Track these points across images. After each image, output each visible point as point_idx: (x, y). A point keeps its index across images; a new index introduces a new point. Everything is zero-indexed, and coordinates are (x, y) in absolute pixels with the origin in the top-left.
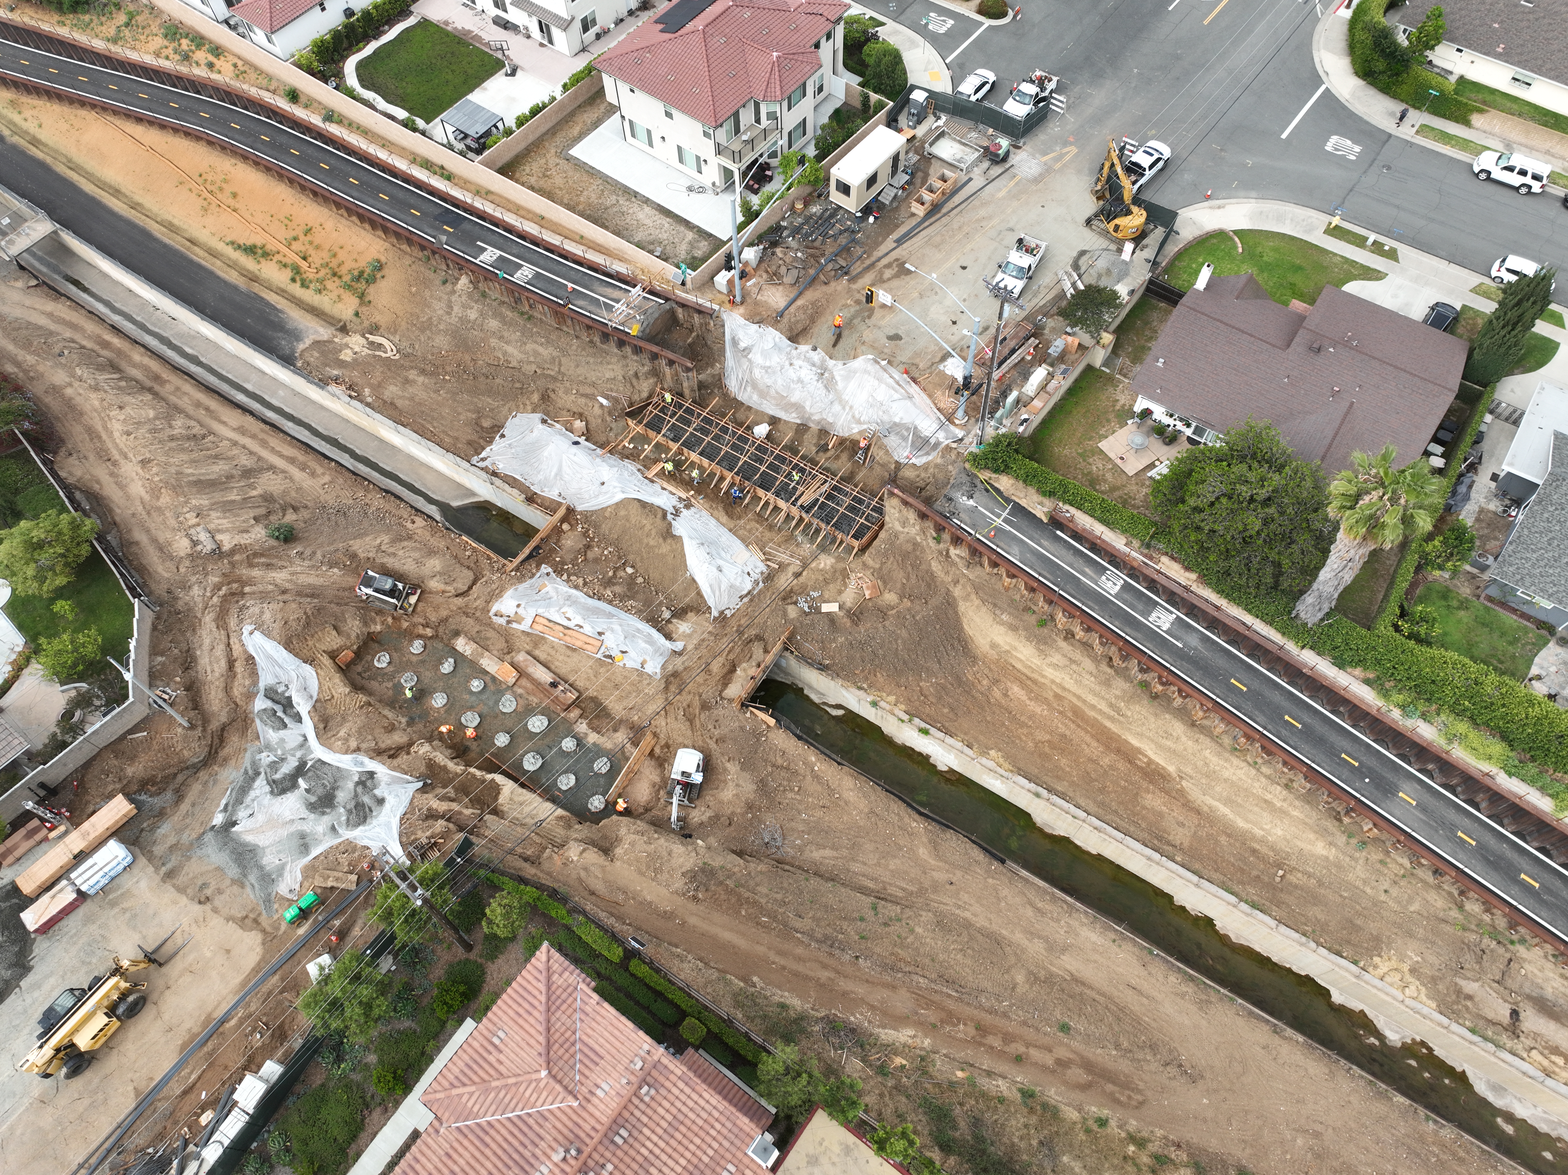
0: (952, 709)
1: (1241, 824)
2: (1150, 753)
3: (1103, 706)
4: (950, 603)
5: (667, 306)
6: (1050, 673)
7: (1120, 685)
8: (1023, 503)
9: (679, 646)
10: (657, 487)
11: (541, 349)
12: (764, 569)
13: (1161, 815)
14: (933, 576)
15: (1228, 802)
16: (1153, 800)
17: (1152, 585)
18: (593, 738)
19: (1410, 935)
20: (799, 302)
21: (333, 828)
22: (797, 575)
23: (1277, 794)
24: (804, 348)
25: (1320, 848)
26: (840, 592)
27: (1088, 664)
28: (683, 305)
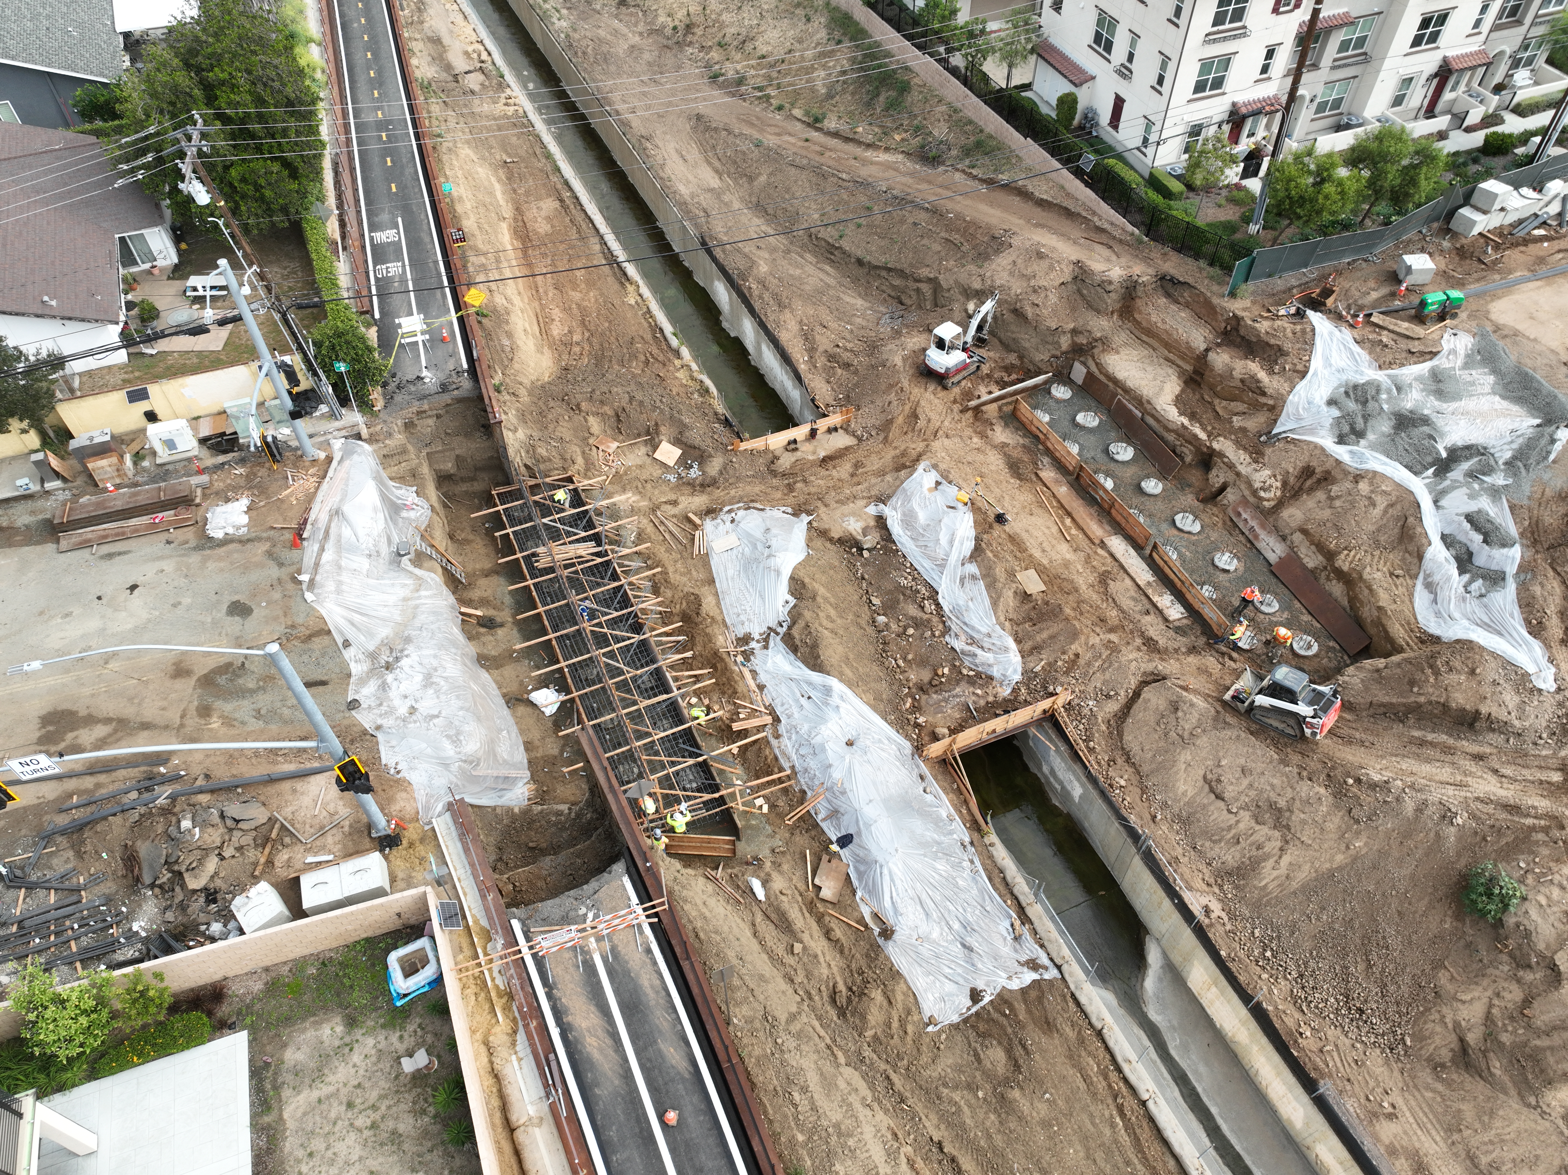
12: (709, 520)
21: (1399, 389)
25: (465, 151)
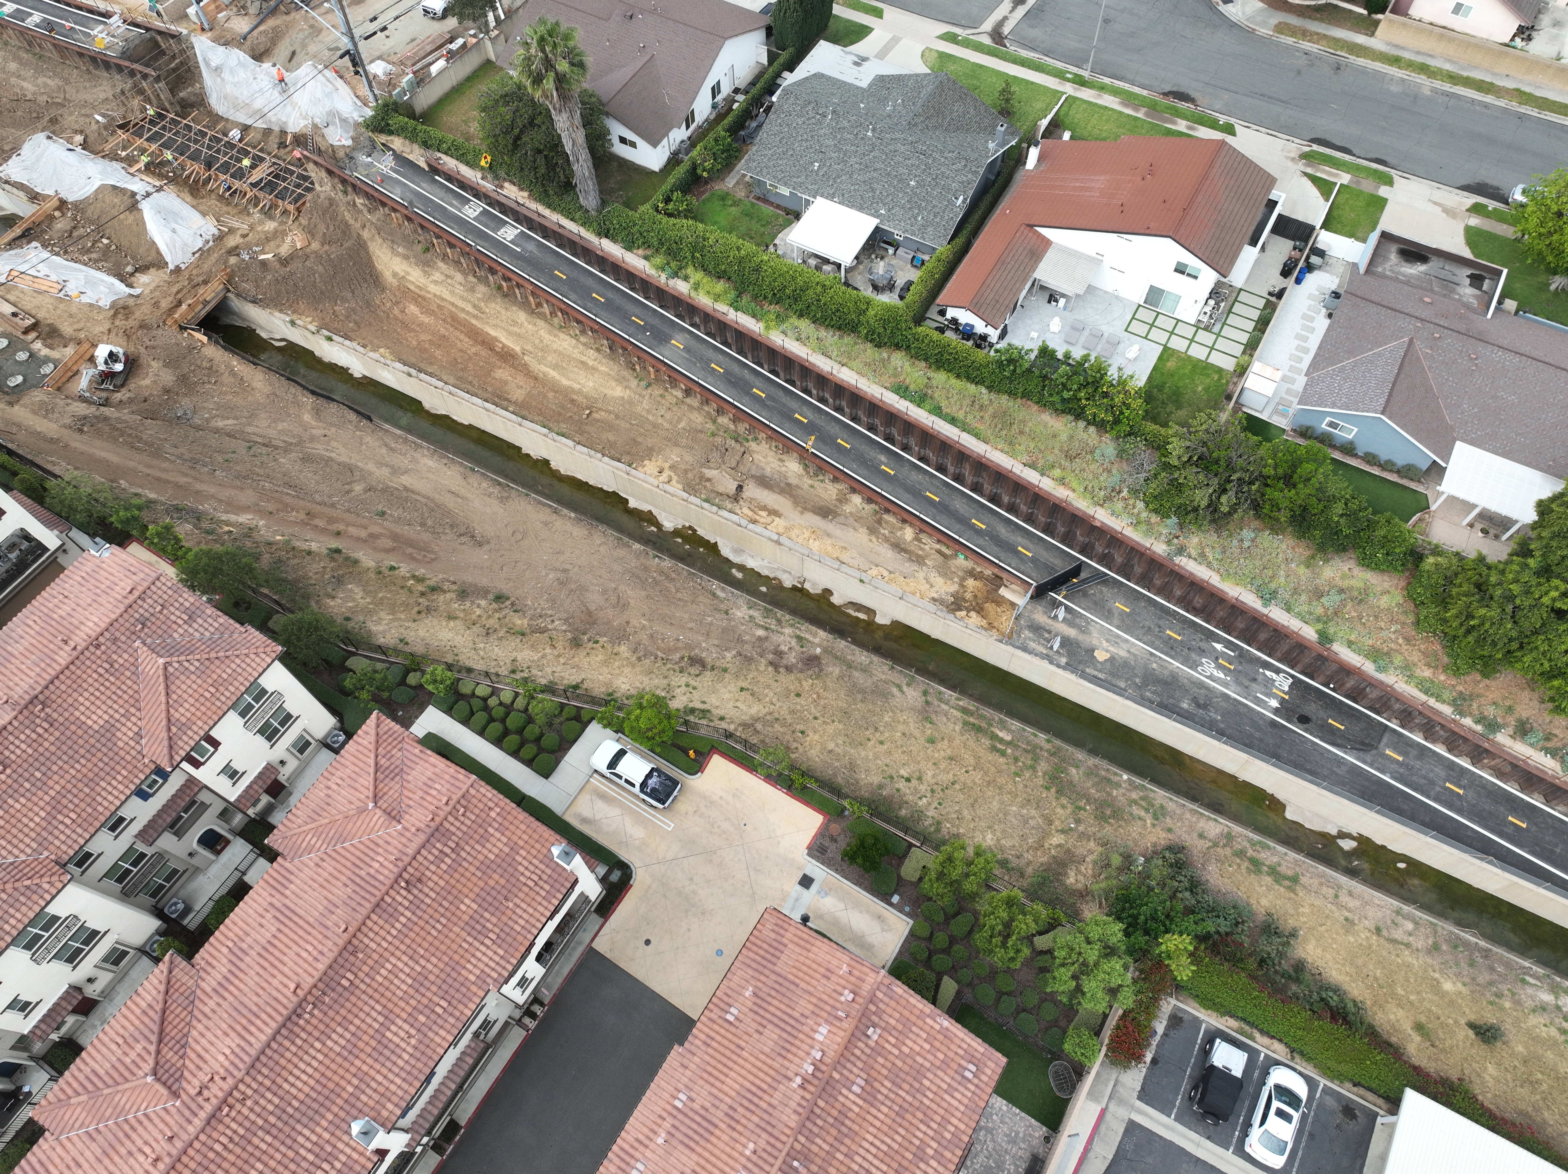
0: (356, 323)
1: (565, 382)
2: (503, 340)
3: (469, 308)
4: (361, 246)
5: (148, 35)
6: (433, 288)
7: (482, 289)
8: (411, 157)
9: (136, 291)
10: (137, 179)
11: (49, 82)
12: (216, 232)
13: (506, 383)
14: (347, 225)
15: (556, 367)
16: (502, 373)
17: (504, 209)
18: (45, 352)
19: (676, 445)
20: (262, 28)
22: (244, 236)
23: (591, 357)
24: (267, 65)
25: (618, 392)
26: (278, 246)
27: (459, 277)
28: (160, 33)
